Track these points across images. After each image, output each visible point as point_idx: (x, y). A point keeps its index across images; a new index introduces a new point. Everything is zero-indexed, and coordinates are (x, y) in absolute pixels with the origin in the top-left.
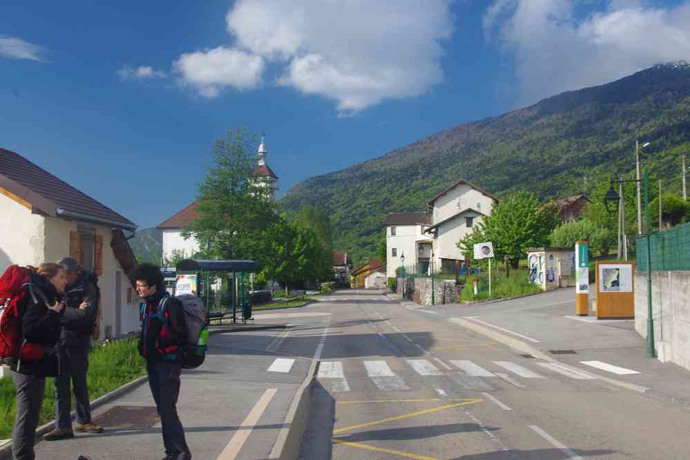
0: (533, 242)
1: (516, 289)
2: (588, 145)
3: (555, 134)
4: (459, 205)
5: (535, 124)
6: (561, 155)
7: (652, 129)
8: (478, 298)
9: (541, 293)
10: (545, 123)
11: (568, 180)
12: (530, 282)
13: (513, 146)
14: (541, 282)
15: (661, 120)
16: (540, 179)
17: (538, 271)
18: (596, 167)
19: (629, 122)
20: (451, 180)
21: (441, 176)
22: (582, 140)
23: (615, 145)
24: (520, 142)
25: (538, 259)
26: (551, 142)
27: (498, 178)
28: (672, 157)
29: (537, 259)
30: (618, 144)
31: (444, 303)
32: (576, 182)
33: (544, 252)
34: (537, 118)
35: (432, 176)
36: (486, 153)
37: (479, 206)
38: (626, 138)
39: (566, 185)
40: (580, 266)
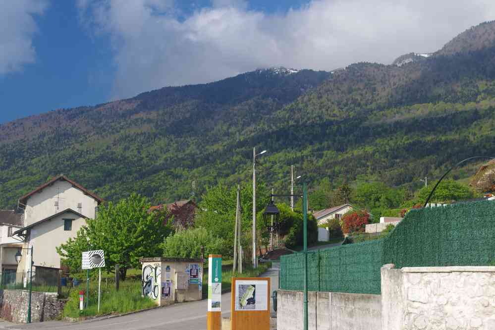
0: (144, 250)
1: (128, 304)
2: (188, 146)
3: (154, 130)
4: (57, 204)
5: (134, 117)
6: (160, 155)
7: (253, 134)
8: (84, 315)
9: (155, 308)
10: (145, 119)
11: (166, 182)
12: (143, 296)
13: (110, 140)
14: (156, 297)
15: (261, 125)
16: (136, 179)
17: (153, 284)
18: (195, 170)
19: (230, 125)
20: (37, 173)
21: (25, 168)
22: (183, 139)
23: (215, 147)
24: (117, 136)
25: (154, 270)
26: (150, 138)
27: (92, 175)
28: (271, 164)
29: (152, 270)
30: (218, 147)
31: (42, 320)
32: (174, 184)
33: (160, 263)
34: (136, 112)
35: (13, 167)
36: (77, 146)
37: (80, 207)
38: (227, 141)
39: (164, 187)
40: (213, 281)
